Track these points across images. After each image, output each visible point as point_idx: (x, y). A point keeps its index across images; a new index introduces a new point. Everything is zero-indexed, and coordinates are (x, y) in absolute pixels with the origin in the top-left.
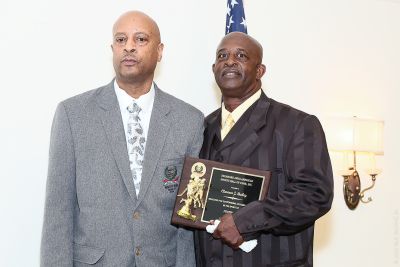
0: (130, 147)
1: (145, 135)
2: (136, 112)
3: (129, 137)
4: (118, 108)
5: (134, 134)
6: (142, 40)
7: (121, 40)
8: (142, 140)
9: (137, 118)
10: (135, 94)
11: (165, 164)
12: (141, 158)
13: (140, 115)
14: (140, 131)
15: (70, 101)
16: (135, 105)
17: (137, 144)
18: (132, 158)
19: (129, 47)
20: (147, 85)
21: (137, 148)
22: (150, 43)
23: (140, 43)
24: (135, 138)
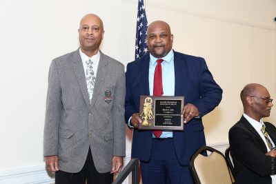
0: (88, 81)
1: (95, 75)
2: (90, 64)
3: (87, 76)
4: (81, 62)
5: (89, 75)
6: (96, 29)
7: (85, 28)
8: (94, 78)
9: (91, 67)
10: (90, 55)
11: (106, 90)
12: (93, 87)
13: (93, 65)
14: (92, 74)
16: (90, 60)
17: (91, 80)
18: (88, 87)
19: (90, 33)
20: (96, 51)
21: (91, 82)
24: (90, 77)
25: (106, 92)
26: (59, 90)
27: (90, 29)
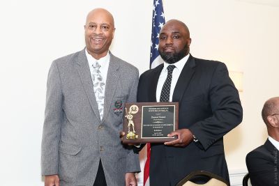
5: (97, 81)
6: (105, 27)
10: (98, 58)
11: (116, 99)
15: (59, 59)
16: (97, 63)
20: (104, 53)
21: (99, 89)
23: (103, 30)
24: (98, 83)
25: (116, 103)
26: (61, 97)
27: (98, 28)
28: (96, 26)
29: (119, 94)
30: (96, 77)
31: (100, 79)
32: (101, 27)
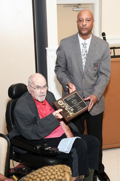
0: (83, 57)
2: (85, 44)
3: (82, 54)
6: (88, 20)
7: (81, 21)
8: (87, 55)
10: (85, 39)
11: (94, 62)
13: (86, 46)
16: (85, 42)
17: (85, 56)
19: (84, 24)
20: (89, 35)
21: (85, 58)
22: (91, 22)
23: (87, 22)
24: (84, 54)
25: (94, 64)
28: (83, 20)
29: (96, 59)
30: (84, 51)
31: (86, 52)
32: (86, 20)
